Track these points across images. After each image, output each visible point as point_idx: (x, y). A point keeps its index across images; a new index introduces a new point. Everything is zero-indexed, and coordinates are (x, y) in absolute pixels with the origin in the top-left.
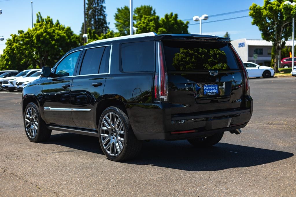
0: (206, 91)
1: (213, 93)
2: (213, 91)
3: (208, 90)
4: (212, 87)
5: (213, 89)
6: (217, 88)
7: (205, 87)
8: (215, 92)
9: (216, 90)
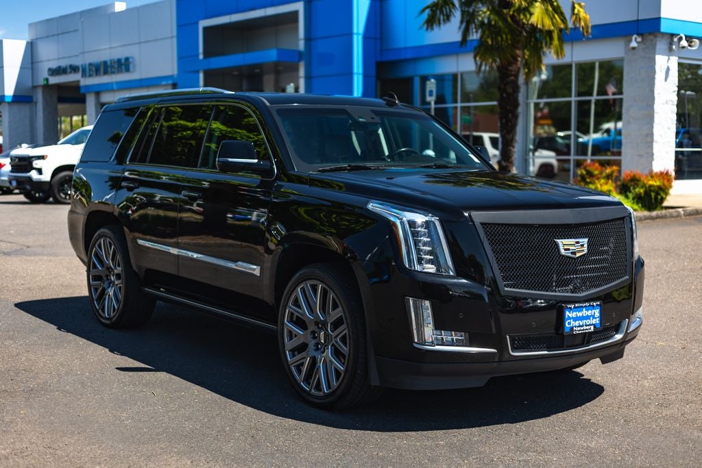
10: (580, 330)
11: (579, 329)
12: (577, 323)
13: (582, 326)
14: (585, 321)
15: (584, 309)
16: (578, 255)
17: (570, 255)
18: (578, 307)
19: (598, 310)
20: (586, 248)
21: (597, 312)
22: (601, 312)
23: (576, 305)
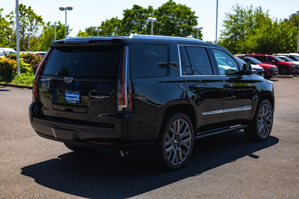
0: (67, 98)
1: (73, 101)
2: (74, 99)
3: (70, 97)
4: (73, 95)
5: (74, 97)
6: (78, 97)
7: (66, 94)
8: (76, 101)
9: (78, 98)
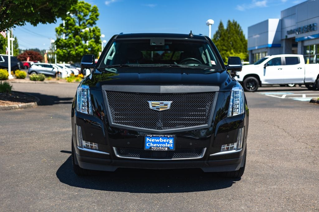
10: (157, 149)
11: (155, 148)
12: (155, 145)
13: (159, 147)
14: (161, 145)
15: (161, 138)
16: (161, 110)
17: (155, 109)
18: (155, 137)
19: (172, 140)
20: (169, 107)
21: (171, 141)
22: (174, 141)
23: (154, 135)
